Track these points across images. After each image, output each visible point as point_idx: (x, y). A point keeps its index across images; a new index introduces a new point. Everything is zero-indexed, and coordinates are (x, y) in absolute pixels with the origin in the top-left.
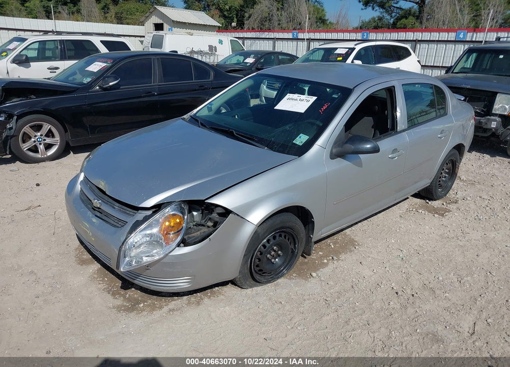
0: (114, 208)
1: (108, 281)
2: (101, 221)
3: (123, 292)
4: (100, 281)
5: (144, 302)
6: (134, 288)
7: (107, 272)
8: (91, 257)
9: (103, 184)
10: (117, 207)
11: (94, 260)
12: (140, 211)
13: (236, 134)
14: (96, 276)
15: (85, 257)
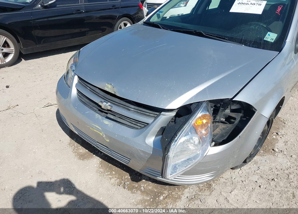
0: (129, 110)
1: (115, 174)
2: (115, 123)
3: (136, 185)
4: (109, 175)
5: (162, 193)
6: (144, 179)
7: (110, 165)
8: (87, 151)
9: (110, 86)
10: (132, 109)
11: (92, 154)
12: (163, 113)
13: (205, 34)
14: (102, 170)
15: (81, 151)
